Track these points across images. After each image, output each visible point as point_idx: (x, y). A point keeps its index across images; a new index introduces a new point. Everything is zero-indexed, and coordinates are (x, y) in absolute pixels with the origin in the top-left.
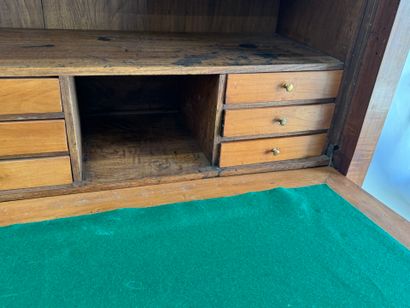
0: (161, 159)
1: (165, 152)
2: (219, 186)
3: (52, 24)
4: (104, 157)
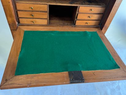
1: (65, 20)
2: (75, 29)
4: (53, 20)
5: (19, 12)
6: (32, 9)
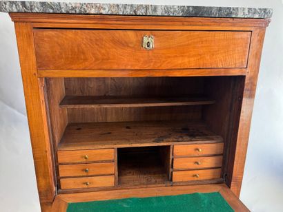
0: (148, 176)
1: (150, 173)
2: (172, 190)
3: (109, 120)
5: (61, 168)
6: (86, 158)
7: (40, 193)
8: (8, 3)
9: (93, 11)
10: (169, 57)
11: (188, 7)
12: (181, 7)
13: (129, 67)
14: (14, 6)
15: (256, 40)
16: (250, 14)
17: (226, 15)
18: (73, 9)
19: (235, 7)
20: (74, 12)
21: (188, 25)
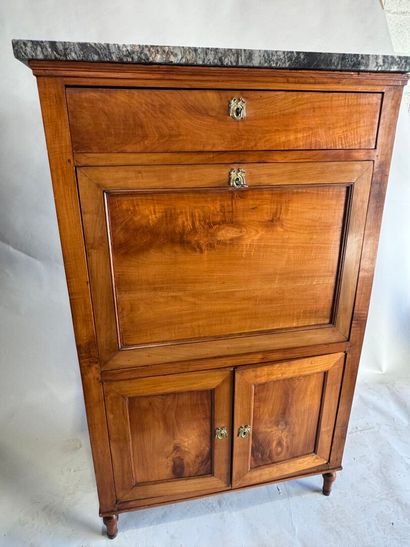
7: (79, 347)
8: (29, 45)
9: (158, 58)
10: (268, 132)
11: (298, 53)
12: (288, 52)
13: (208, 148)
14: (39, 48)
15: (390, 105)
16: (386, 66)
17: (351, 65)
18: (129, 54)
19: (364, 53)
20: (130, 60)
21: (295, 83)
